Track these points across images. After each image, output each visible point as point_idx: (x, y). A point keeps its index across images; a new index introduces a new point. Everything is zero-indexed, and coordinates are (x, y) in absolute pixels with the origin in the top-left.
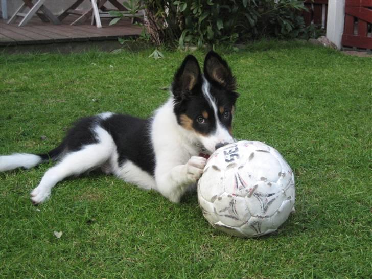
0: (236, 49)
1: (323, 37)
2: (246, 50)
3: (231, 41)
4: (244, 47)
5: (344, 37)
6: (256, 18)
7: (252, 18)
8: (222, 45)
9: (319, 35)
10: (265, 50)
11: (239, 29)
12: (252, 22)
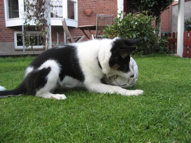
0: (142, 56)
1: (176, 54)
2: (146, 57)
3: (141, 54)
4: (145, 56)
5: (183, 54)
6: (150, 46)
7: (148, 46)
8: (137, 55)
9: (174, 53)
10: (153, 57)
11: (143, 50)
12: (148, 47)
